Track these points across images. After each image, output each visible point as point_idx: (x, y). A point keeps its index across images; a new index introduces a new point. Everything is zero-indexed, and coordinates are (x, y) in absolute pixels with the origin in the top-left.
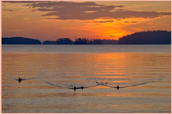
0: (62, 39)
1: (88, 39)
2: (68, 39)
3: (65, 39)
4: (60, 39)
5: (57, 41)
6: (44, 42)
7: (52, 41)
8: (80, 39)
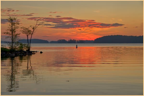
0: (61, 40)
1: (76, 40)
2: (64, 40)
3: (63, 40)
4: (60, 40)
5: (58, 41)
6: (51, 42)
7: (55, 41)
8: (71, 40)
